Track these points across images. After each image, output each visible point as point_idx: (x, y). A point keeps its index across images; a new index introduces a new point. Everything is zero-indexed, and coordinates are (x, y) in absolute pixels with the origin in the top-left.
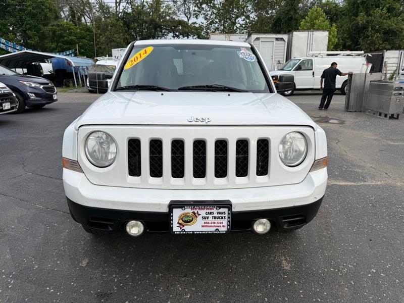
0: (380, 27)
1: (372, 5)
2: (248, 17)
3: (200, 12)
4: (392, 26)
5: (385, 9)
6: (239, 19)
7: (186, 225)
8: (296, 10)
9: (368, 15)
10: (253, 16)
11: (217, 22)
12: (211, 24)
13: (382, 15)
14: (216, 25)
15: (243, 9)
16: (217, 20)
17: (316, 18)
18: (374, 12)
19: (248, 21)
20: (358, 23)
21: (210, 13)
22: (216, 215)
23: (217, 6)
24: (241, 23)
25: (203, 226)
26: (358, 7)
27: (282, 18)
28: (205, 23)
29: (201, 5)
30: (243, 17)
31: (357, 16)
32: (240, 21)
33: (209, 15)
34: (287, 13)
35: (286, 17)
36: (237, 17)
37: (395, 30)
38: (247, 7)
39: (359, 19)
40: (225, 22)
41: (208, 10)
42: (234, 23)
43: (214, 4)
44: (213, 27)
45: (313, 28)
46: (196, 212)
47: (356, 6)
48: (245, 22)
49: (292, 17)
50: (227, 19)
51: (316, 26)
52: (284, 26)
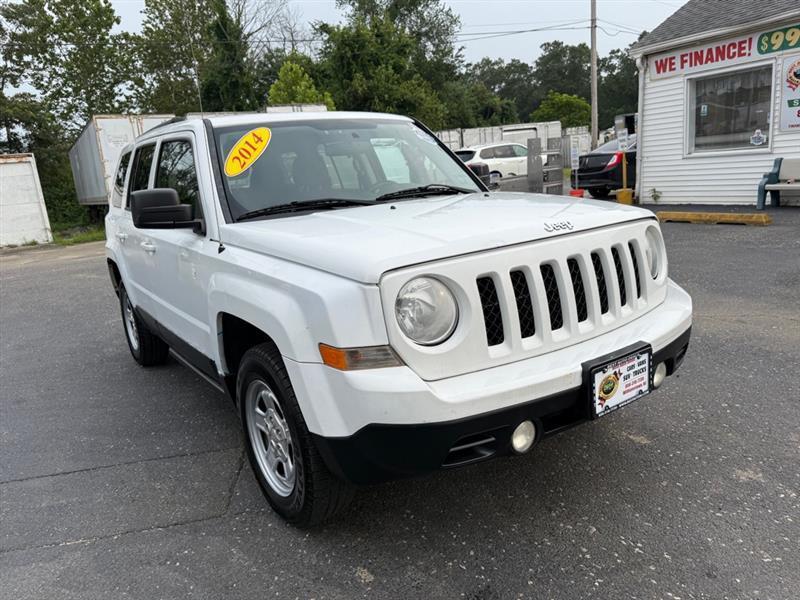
0: (390, 97)
1: (369, 61)
2: (140, 82)
3: (22, 72)
4: (406, 94)
5: (390, 67)
6: (121, 86)
7: (607, 398)
8: (241, 69)
9: (369, 78)
10: (148, 79)
11: (68, 95)
12: (54, 96)
13: (387, 77)
14: (70, 100)
15: (127, 67)
16: (70, 90)
17: (295, 82)
18: (374, 73)
19: (140, 90)
20: (356, 91)
21: (46, 73)
22: (637, 368)
23: (63, 58)
24: (128, 95)
25: (624, 393)
26: (349, 64)
27: (218, 83)
28: (39, 96)
29: (20, 57)
30: (130, 83)
31: (351, 80)
32: (124, 90)
33: (46, 79)
34: (227, 75)
35: (226, 82)
36: (117, 82)
37: (413, 101)
38: (134, 61)
39: (356, 83)
40: (89, 93)
41: (41, 66)
42: (112, 95)
43: (52, 54)
44: (62, 104)
45: (293, 99)
46: (617, 370)
47: (345, 62)
48: (133, 91)
49: (237, 81)
50: (91, 87)
51: (299, 97)
52: (226, 97)
